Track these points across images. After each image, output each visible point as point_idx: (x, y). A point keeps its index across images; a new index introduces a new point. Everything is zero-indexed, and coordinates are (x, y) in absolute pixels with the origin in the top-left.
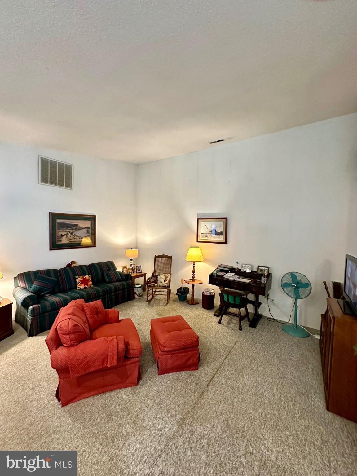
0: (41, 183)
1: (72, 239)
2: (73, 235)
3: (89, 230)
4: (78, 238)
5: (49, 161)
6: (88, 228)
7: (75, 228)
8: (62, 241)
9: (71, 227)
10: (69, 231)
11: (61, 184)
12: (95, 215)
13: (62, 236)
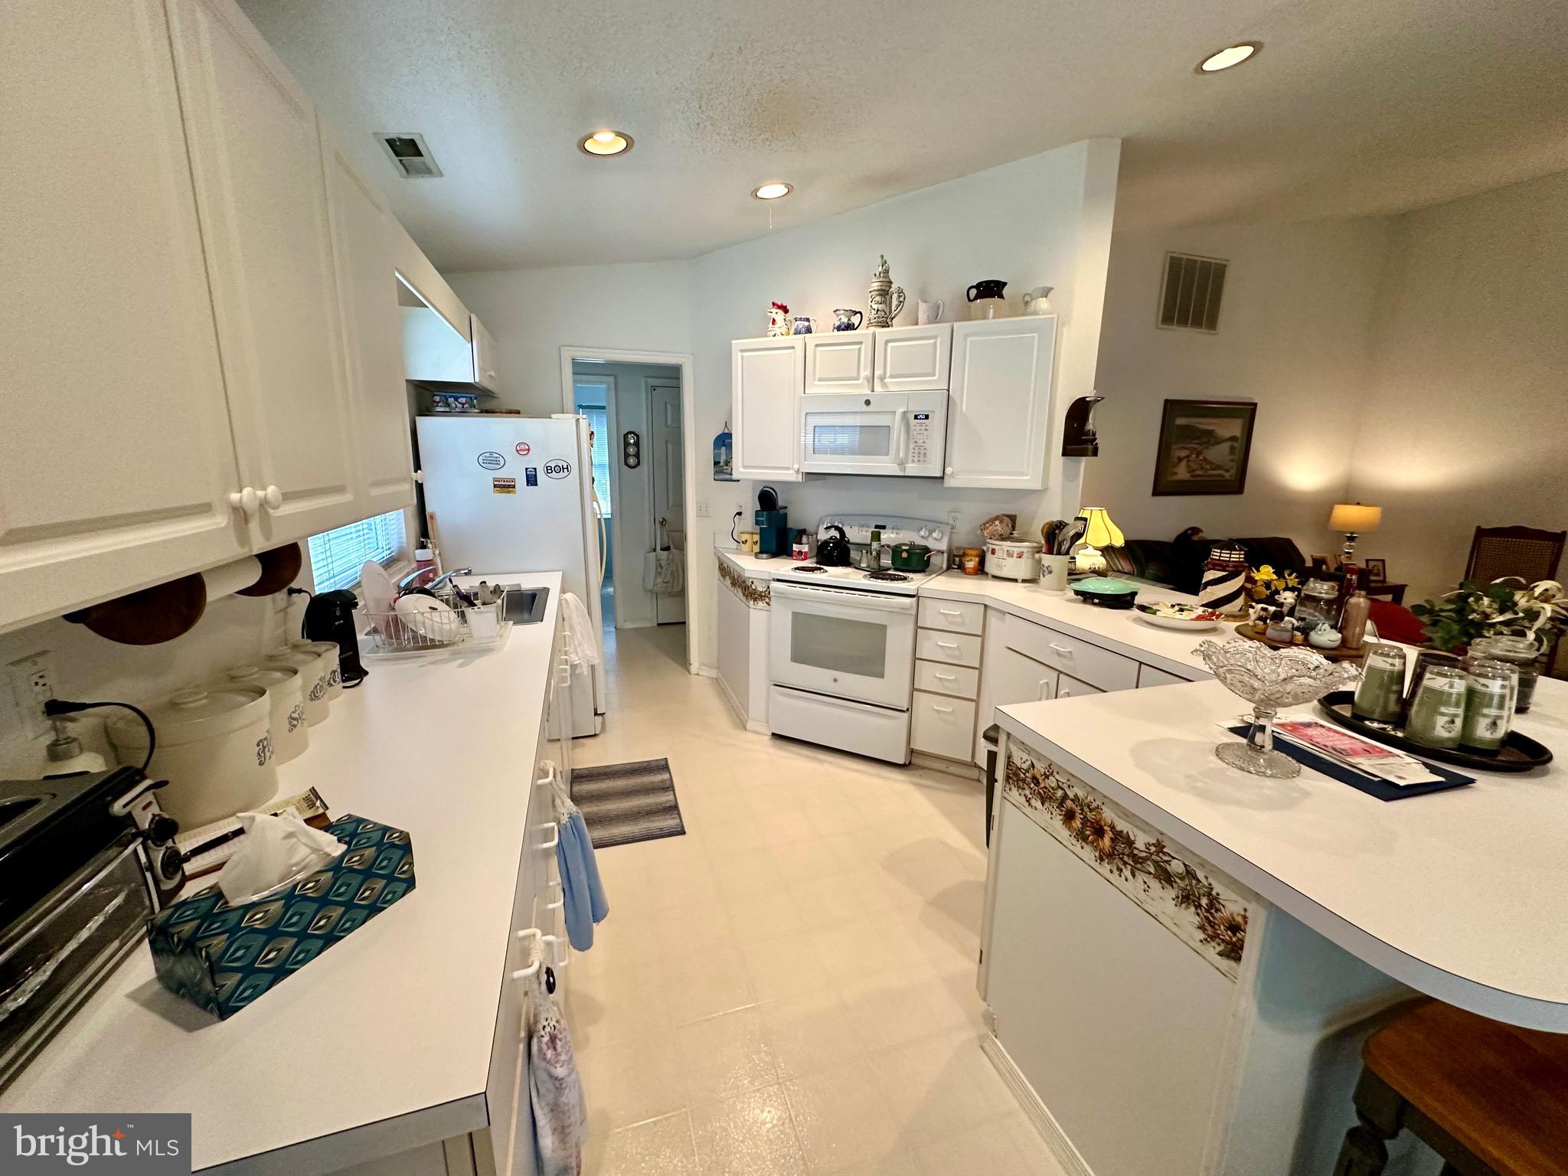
0: (1165, 326)
1: (1197, 469)
2: (1201, 458)
3: (1236, 445)
4: (1208, 467)
5: (1183, 266)
6: (1233, 439)
7: (1205, 440)
8: (1176, 473)
9: (1198, 438)
10: (1195, 449)
11: (1197, 323)
12: (1255, 402)
13: (1180, 459)
